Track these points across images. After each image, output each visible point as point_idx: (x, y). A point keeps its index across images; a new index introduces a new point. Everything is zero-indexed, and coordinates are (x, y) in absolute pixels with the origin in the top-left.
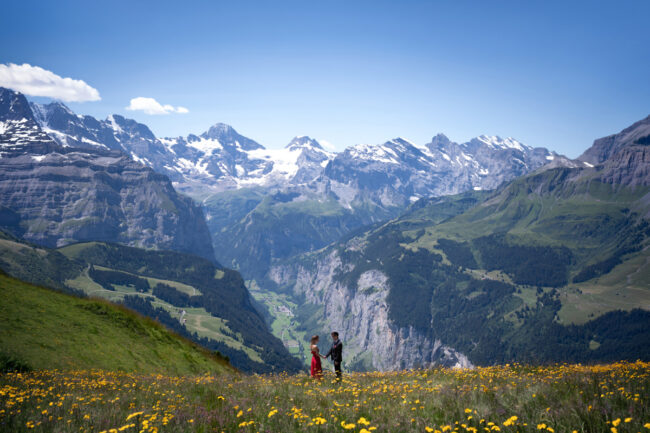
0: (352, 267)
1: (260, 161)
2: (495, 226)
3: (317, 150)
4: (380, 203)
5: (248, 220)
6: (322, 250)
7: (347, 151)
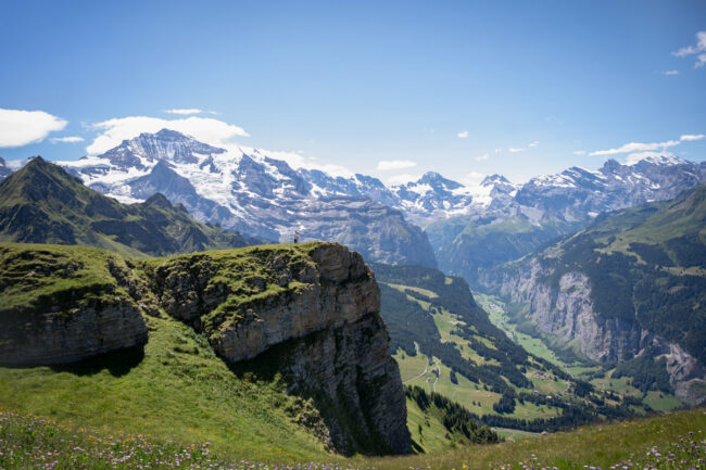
0: (552, 271)
1: (462, 197)
2: (684, 229)
3: (506, 184)
4: (564, 220)
5: (459, 240)
6: (521, 260)
7: (532, 182)
